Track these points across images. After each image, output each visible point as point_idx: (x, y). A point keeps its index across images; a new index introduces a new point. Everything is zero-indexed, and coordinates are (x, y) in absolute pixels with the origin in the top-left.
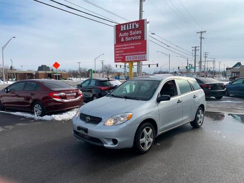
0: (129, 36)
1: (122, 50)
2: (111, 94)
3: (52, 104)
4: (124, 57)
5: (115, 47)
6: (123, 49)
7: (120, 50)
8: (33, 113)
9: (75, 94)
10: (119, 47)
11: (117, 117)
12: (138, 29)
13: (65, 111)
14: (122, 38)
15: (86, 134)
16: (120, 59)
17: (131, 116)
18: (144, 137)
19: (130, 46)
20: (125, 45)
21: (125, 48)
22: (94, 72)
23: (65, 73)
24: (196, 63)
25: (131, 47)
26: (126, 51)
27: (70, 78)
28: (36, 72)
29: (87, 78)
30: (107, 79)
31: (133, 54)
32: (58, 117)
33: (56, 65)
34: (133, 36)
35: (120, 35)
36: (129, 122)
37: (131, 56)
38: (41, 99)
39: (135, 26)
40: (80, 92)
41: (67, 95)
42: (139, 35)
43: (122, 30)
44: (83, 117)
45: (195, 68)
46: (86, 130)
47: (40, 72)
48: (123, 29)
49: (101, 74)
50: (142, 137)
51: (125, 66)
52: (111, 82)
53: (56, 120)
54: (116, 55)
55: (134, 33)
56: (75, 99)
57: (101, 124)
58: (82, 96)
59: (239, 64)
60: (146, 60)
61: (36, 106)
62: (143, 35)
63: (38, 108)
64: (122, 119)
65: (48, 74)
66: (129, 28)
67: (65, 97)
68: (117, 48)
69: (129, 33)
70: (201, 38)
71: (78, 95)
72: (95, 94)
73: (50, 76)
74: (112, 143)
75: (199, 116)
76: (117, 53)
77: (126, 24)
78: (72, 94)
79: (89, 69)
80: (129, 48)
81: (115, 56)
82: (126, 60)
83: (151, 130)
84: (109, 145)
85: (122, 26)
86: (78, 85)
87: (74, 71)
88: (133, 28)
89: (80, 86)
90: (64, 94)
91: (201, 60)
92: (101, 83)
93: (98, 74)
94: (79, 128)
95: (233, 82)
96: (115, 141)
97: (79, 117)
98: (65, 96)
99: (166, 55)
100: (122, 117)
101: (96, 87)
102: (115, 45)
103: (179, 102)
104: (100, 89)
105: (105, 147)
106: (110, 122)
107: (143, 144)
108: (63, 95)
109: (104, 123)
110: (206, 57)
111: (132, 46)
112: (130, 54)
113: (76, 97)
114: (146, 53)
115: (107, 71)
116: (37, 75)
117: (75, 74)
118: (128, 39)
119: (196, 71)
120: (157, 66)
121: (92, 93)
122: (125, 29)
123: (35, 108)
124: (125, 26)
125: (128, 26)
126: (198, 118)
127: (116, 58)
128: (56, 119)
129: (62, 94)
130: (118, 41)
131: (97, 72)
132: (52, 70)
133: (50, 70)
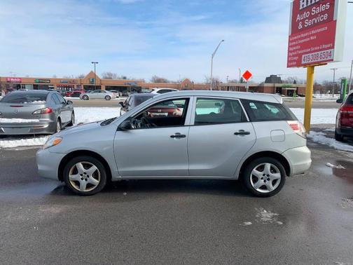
0: (311, 17)
1: (298, 45)
4: (300, 56)
5: (289, 41)
6: (300, 42)
7: (296, 45)
10: (295, 41)
12: (324, 2)
14: (300, 24)
16: (295, 61)
18: (78, 174)
19: (309, 36)
20: (302, 35)
21: (302, 41)
25: (312, 38)
26: (303, 46)
31: (313, 49)
34: (316, 16)
35: (298, 17)
37: (310, 55)
42: (325, 12)
43: (301, 8)
47: (267, 85)
48: (303, 6)
54: (290, 54)
55: (318, 10)
60: (332, 60)
65: (277, 88)
66: (311, 1)
68: (292, 41)
69: (311, 12)
73: (279, 91)
76: (291, 51)
80: (308, 39)
81: (288, 56)
82: (303, 62)
83: (94, 168)
85: (302, 1)
102: (290, 37)
111: (312, 35)
114: (333, 47)
118: (308, 23)
122: (305, 6)
127: (290, 59)
133: (280, 82)
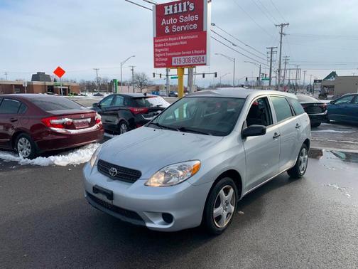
0: (178, 24)
1: (166, 47)
2: (155, 122)
3: (50, 137)
4: (170, 58)
5: (155, 43)
6: (168, 45)
7: (164, 47)
8: (16, 153)
9: (89, 120)
10: (161, 43)
11: (171, 171)
12: (192, 13)
13: (73, 149)
14: (167, 28)
15: (110, 202)
16: (164, 62)
17: (198, 167)
18: (221, 205)
19: (179, 41)
20: (171, 39)
21: (171, 44)
22: (119, 84)
23: (75, 85)
24: (272, 73)
25: (182, 43)
26: (172, 49)
27: (84, 94)
28: (28, 82)
29: (110, 94)
30: (142, 95)
31: (184, 53)
32: (60, 160)
33: (59, 72)
34: (184, 24)
35: (164, 22)
36: (194, 180)
37: (182, 58)
38: (29, 128)
39: (188, 7)
40: (98, 117)
41: (76, 121)
42: (194, 22)
43: (166, 13)
44: (103, 167)
45: (270, 79)
46: (110, 195)
47: (35, 83)
48: (168, 12)
49: (131, 88)
50: (217, 206)
51: (167, 76)
52: (149, 99)
53: (57, 166)
54: (157, 55)
55: (187, 19)
56: (89, 129)
57: (139, 183)
58: (101, 123)
59: (333, 74)
60: (205, 64)
61: (20, 140)
62: (201, 23)
63: (24, 145)
64: (181, 173)
65: (48, 86)
66: (178, 10)
67: (71, 126)
68: (158, 43)
69: (178, 19)
70: (281, 34)
71: (94, 121)
72: (122, 120)
73: (51, 90)
74: (162, 220)
75: (302, 158)
76: (158, 53)
77: (173, 3)
78: (85, 120)
79: (112, 79)
80: (178, 43)
81: (155, 57)
82: (173, 64)
83: (232, 191)
84: (157, 224)
85: (166, 7)
86: (95, 105)
87: (89, 82)
88: (185, 10)
89: (97, 106)
90: (71, 120)
91: (280, 67)
92: (134, 101)
93: (125, 88)
94: (96, 189)
95: (335, 101)
96: (168, 218)
97: (96, 167)
98: (72, 123)
99: (229, 58)
100: (181, 170)
101: (125, 108)
102: (155, 39)
103: (276, 136)
104: (132, 112)
105: (147, 228)
106: (157, 180)
107: (219, 218)
108: (69, 122)
109: (144, 182)
110: (286, 63)
111: (182, 40)
112: (180, 53)
113: (91, 125)
114: (205, 53)
115: (140, 82)
116: (30, 88)
117: (90, 87)
118: (175, 29)
119: (272, 84)
120: (216, 76)
121: (118, 117)
122: (171, 12)
123: (19, 144)
124: (171, 6)
125: (176, 8)
126: (301, 162)
127: (157, 60)
128: (56, 163)
129: (67, 120)
130: (160, 31)
131: (124, 85)
132: (55, 81)
133: (50, 81)
